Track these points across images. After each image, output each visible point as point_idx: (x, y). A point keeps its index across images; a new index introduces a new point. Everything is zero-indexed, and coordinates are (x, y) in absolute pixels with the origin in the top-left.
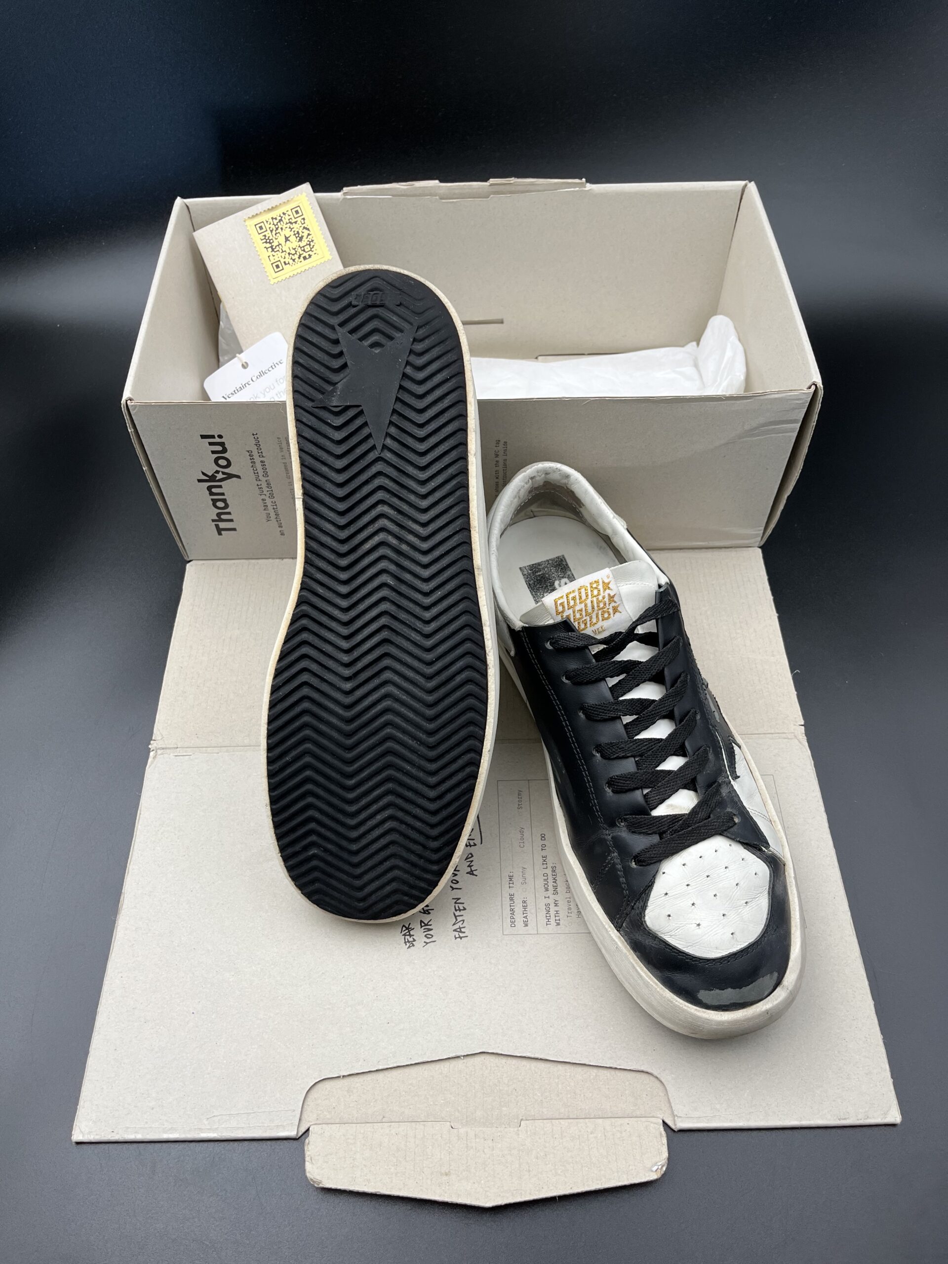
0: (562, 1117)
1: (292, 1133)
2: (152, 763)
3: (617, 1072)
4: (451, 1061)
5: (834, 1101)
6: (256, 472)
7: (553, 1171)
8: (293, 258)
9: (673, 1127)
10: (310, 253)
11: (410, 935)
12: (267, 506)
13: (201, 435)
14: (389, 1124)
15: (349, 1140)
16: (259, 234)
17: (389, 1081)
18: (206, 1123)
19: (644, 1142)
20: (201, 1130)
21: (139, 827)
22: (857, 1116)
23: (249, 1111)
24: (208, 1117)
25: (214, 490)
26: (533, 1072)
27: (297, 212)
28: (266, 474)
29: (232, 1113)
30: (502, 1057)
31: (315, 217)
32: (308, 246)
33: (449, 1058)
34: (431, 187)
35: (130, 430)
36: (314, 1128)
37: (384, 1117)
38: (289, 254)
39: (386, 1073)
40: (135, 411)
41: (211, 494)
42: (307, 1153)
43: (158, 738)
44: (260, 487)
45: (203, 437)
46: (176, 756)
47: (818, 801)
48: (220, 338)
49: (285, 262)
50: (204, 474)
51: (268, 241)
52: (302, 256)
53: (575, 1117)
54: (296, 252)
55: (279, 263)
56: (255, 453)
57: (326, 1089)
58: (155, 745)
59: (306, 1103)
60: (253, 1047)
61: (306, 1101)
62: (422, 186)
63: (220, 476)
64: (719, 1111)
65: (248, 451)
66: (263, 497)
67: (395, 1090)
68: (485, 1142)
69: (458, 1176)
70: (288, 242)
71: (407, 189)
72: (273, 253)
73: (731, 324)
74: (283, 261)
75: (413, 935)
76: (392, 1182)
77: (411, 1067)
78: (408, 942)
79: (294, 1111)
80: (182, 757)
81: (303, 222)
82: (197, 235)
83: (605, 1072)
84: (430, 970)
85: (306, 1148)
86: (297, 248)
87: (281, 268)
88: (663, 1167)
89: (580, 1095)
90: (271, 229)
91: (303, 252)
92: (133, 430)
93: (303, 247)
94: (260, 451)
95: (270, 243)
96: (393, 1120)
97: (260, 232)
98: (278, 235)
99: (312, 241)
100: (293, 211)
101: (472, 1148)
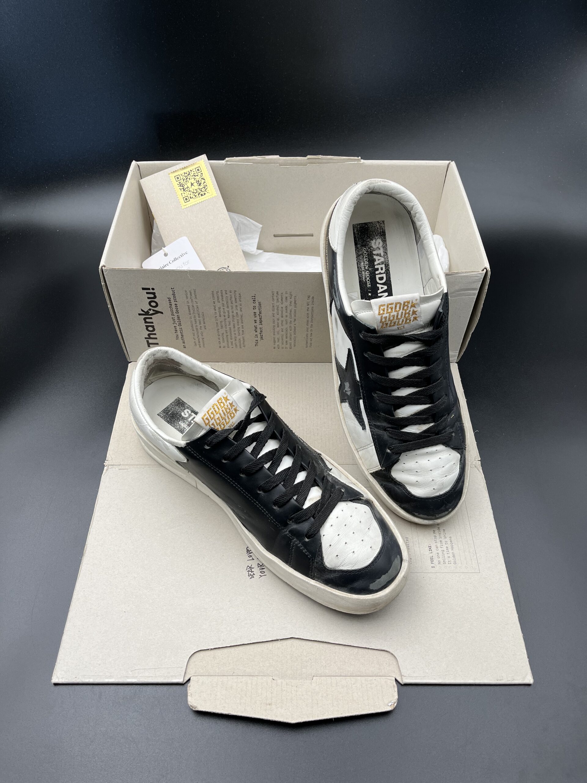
0: (337, 675)
1: (180, 680)
2: (105, 473)
3: (369, 650)
4: (273, 642)
5: (494, 669)
6: (172, 310)
7: (331, 704)
8: (195, 195)
9: (401, 682)
10: (205, 192)
11: (252, 572)
12: (177, 330)
13: (142, 288)
14: (237, 677)
15: (213, 685)
16: (177, 181)
17: (238, 653)
18: (130, 673)
19: (384, 690)
20: (127, 677)
21: (97, 508)
22: (507, 679)
23: (156, 667)
24: (131, 670)
25: (147, 320)
26: (321, 649)
27: (198, 170)
28: (177, 312)
29: (146, 668)
30: (303, 641)
31: (208, 173)
32: (204, 189)
33: (272, 641)
34: (275, 159)
35: (103, 284)
36: (193, 678)
37: (234, 673)
38: (193, 192)
39: (235, 648)
40: (106, 273)
41: (146, 322)
42: (189, 692)
43: (109, 459)
44: (173, 319)
45: (143, 289)
46: (119, 469)
47: (488, 503)
48: (152, 238)
49: (190, 197)
50: (142, 310)
51: (182, 185)
52: (200, 194)
53: (344, 675)
54: (197, 191)
55: (187, 197)
56: (172, 299)
57: (201, 656)
58: (107, 463)
59: (188, 665)
60: (159, 631)
61: (189, 663)
62: (270, 158)
63: (151, 312)
64: (428, 673)
65: (168, 298)
66: (175, 325)
67: (241, 658)
68: (293, 687)
69: (276, 706)
70: (192, 186)
71: (261, 160)
72: (184, 192)
73: (441, 238)
74: (189, 196)
75: (253, 572)
76: (238, 708)
77: (250, 645)
78: (251, 575)
79: (182, 668)
80: (123, 470)
81: (201, 175)
82: (142, 181)
83: (363, 650)
84: (262, 591)
85: (188, 689)
86: (198, 189)
87: (188, 200)
88: (395, 703)
89: (348, 663)
90: (184, 179)
91: (201, 192)
92: (104, 284)
93: (201, 189)
94: (175, 298)
95: (182, 186)
96: (239, 675)
97: (177, 180)
98: (187, 182)
99: (206, 186)
100: (196, 169)
101: (285, 690)
